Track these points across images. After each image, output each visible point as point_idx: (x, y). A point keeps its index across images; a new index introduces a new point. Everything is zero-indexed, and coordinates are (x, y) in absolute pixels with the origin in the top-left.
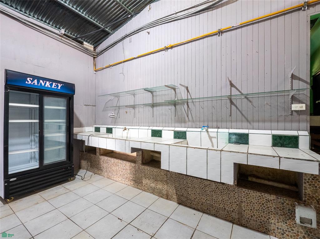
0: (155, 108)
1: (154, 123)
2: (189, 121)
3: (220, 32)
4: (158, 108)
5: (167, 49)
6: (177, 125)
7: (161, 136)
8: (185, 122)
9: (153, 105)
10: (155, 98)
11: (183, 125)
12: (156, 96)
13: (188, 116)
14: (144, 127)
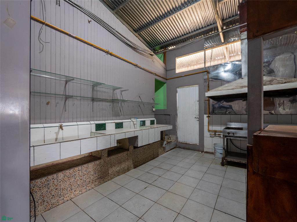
0: (95, 103)
1: (93, 117)
2: (122, 115)
3: (136, 66)
4: (98, 103)
5: (107, 53)
6: (114, 118)
7: (105, 129)
8: (119, 116)
9: (93, 100)
10: (95, 92)
11: (118, 118)
12: (97, 91)
13: (121, 112)
14: (84, 122)
